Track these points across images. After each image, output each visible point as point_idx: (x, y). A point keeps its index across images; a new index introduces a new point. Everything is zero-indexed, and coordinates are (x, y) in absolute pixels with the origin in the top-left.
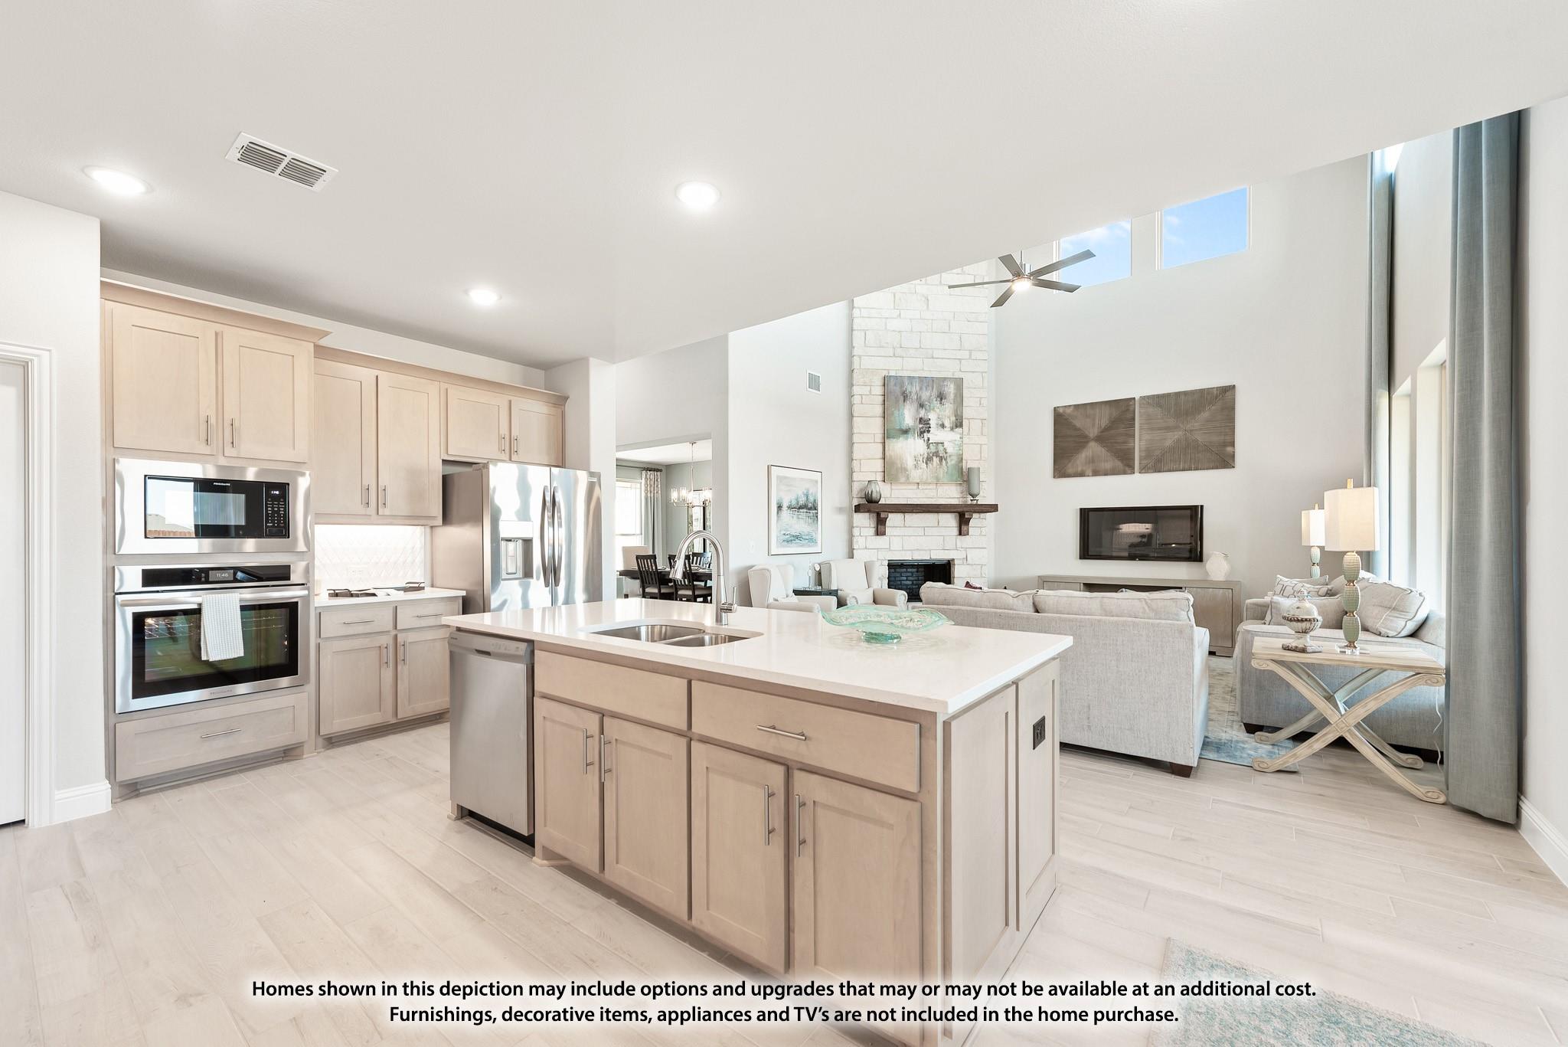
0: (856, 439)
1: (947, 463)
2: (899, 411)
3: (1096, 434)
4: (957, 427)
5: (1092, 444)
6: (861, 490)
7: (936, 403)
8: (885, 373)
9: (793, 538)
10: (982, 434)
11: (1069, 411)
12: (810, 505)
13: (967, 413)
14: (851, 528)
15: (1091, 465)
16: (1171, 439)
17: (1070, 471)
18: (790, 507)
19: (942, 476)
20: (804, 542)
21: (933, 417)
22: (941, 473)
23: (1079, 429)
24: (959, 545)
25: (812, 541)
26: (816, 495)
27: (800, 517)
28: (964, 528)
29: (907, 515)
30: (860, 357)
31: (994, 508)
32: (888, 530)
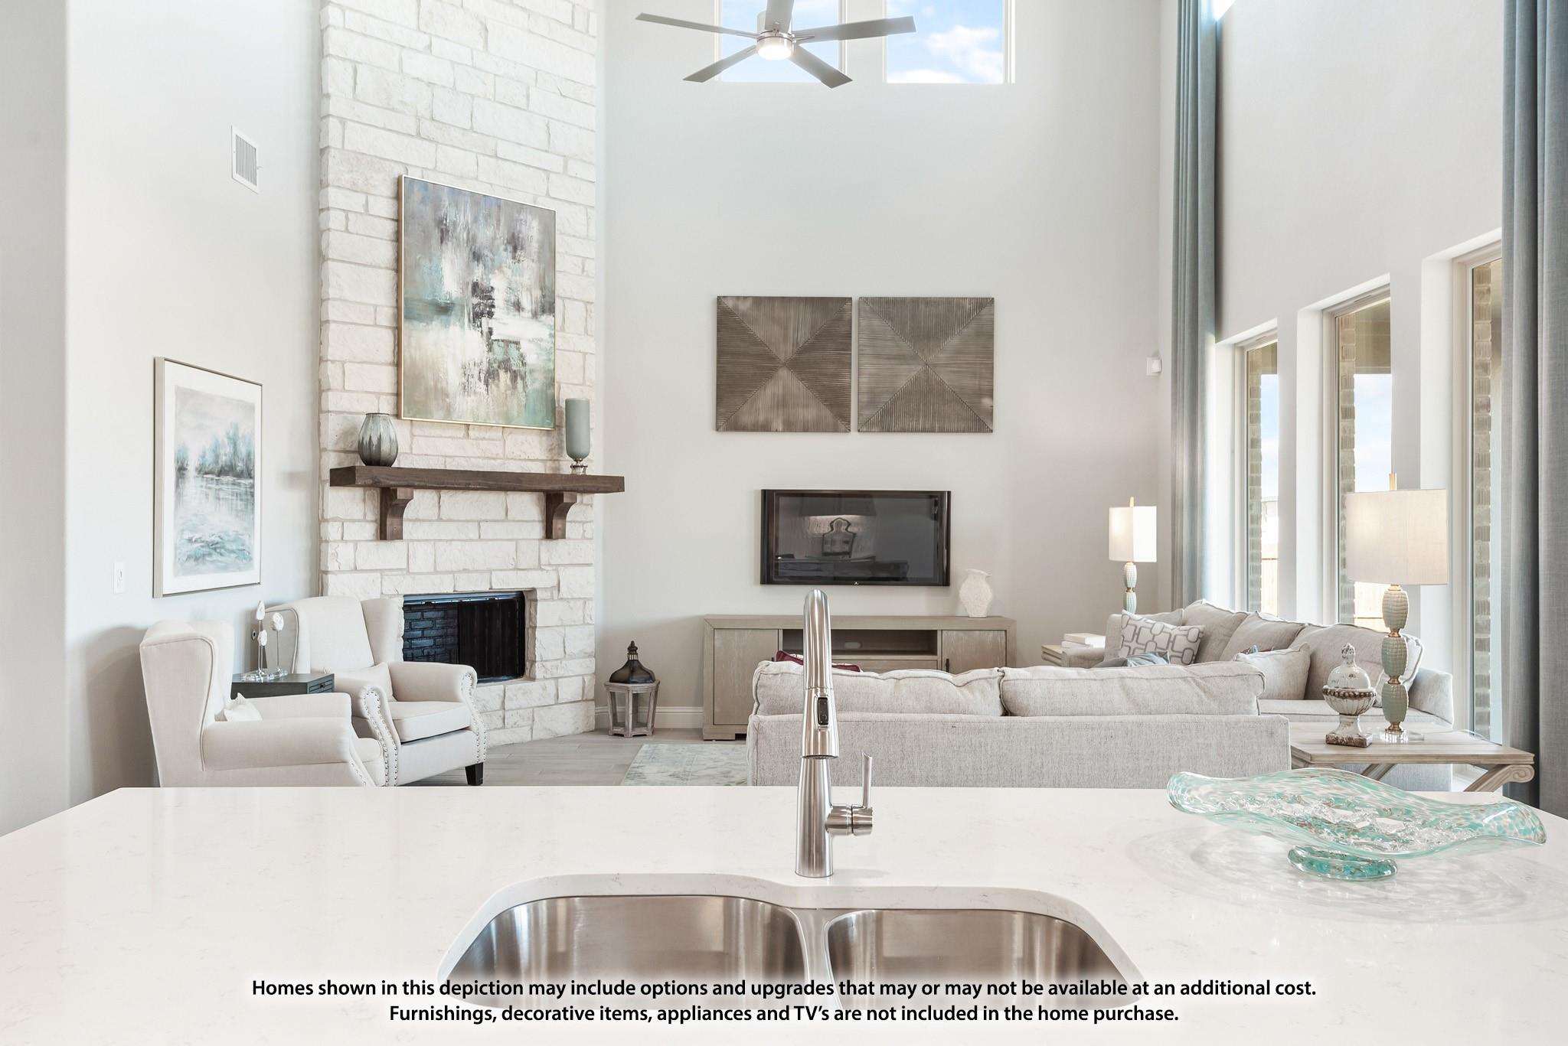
0: (333, 311)
1: (525, 386)
2: (430, 260)
3: (789, 355)
4: (543, 312)
5: (784, 373)
6: (347, 433)
7: (505, 256)
8: (398, 170)
9: (206, 550)
10: (586, 332)
11: (744, 307)
12: (240, 466)
13: (563, 285)
14: (317, 522)
15: (781, 412)
16: (906, 375)
17: (747, 419)
18: (202, 471)
19: (515, 414)
20: (230, 558)
21: (498, 283)
22: (515, 406)
23: (761, 344)
24: (544, 559)
25: (244, 555)
26: (250, 444)
27: (222, 495)
28: (557, 524)
29: (446, 495)
30: (343, 121)
31: (614, 484)
32: (407, 528)
